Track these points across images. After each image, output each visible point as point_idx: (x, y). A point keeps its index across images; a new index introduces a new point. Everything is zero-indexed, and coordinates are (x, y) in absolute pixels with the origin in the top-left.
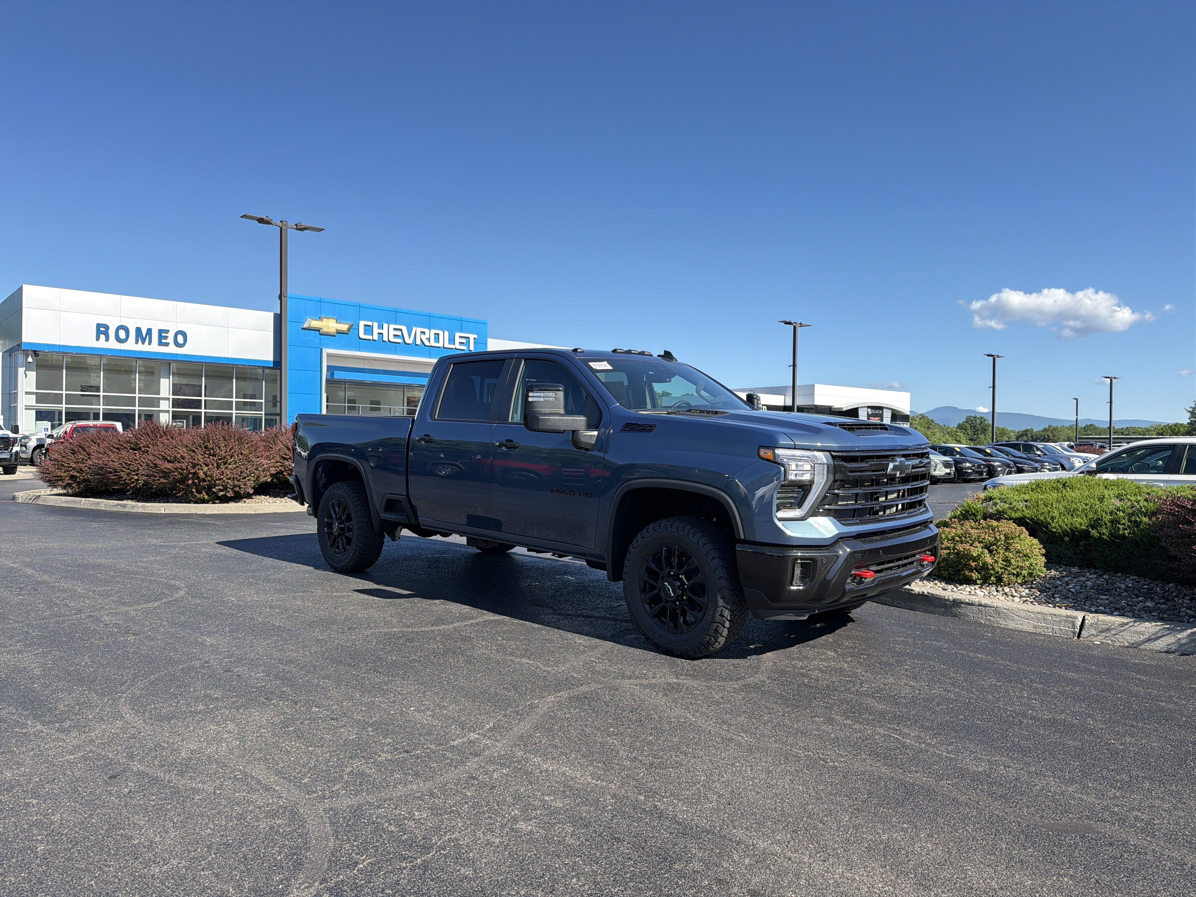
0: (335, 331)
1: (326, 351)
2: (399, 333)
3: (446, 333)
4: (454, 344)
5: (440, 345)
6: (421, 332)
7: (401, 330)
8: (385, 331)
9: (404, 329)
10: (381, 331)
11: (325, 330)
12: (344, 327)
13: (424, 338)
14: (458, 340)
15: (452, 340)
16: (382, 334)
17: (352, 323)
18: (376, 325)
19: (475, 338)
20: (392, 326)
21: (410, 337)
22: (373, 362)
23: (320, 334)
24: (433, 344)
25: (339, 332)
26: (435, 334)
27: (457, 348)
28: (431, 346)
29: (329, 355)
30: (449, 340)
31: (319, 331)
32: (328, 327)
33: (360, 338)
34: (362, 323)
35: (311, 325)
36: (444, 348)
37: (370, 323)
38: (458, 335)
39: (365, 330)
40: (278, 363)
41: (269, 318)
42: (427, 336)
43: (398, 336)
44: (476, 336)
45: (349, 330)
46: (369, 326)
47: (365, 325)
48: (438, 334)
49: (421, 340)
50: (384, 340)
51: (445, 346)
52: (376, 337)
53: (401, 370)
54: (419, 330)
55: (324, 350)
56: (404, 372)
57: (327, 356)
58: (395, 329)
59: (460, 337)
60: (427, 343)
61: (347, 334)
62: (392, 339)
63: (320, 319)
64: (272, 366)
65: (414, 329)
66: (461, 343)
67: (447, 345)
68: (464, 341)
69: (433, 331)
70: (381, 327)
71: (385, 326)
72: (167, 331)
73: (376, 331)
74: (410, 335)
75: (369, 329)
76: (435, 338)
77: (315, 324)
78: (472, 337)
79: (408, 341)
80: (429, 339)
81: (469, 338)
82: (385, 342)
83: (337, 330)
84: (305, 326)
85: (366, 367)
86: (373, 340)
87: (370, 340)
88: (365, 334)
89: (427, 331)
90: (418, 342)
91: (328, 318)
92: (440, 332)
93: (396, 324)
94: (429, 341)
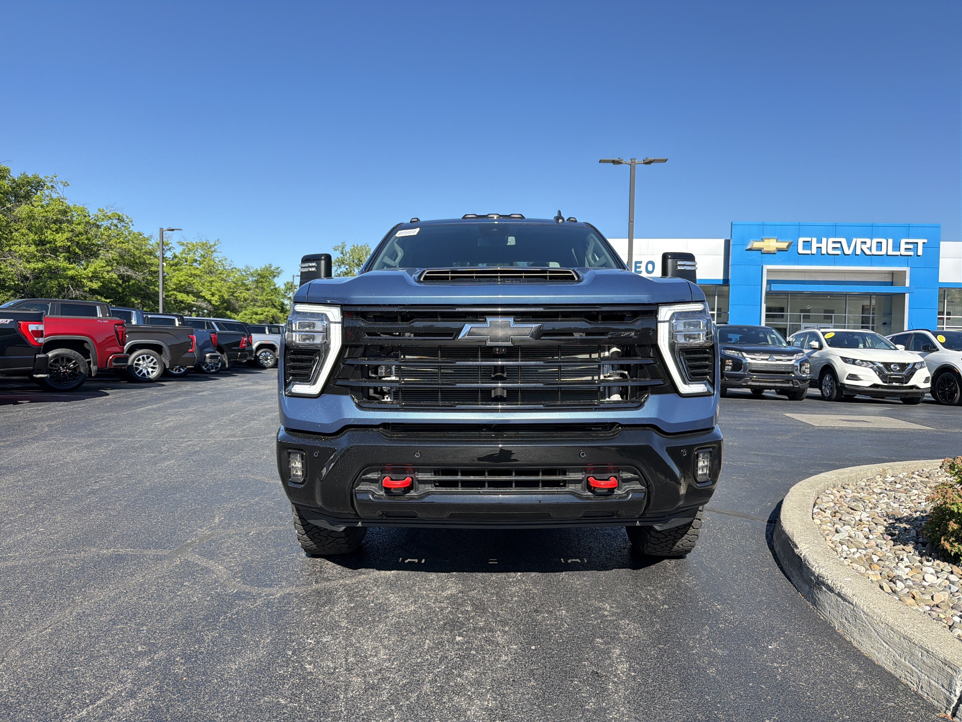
0: (775, 249)
1: (766, 267)
2: (838, 245)
3: (890, 241)
4: (899, 251)
5: (883, 252)
6: (862, 242)
7: (840, 242)
8: (823, 245)
9: (844, 241)
10: (819, 245)
11: (766, 249)
12: (784, 245)
13: (864, 247)
14: (903, 246)
15: (896, 247)
16: (821, 248)
17: (791, 241)
18: (814, 240)
19: (924, 243)
20: (831, 240)
21: (849, 249)
22: (813, 274)
23: (762, 253)
24: (874, 252)
25: (779, 250)
26: (877, 242)
27: (902, 254)
28: (873, 255)
29: (769, 271)
30: (893, 247)
31: (761, 250)
32: (769, 246)
33: (799, 254)
34: (801, 240)
35: (754, 247)
36: (887, 255)
37: (809, 239)
38: (903, 241)
39: (803, 246)
40: (726, 281)
41: (720, 243)
42: (868, 245)
43: (838, 248)
44: (925, 241)
45: (788, 246)
46: (809, 242)
47: (804, 242)
48: (881, 243)
49: (862, 250)
50: (822, 253)
51: (888, 254)
52: (814, 251)
53: (842, 279)
54: (859, 240)
55: (764, 266)
56: (845, 281)
57: (767, 271)
58: (834, 242)
59: (906, 243)
60: (868, 252)
61: (787, 251)
62: (831, 252)
63: (762, 240)
64: (722, 283)
65: (854, 240)
66: (906, 249)
67: (890, 252)
68: (911, 246)
69: (875, 240)
70: (819, 241)
71: (824, 240)
72: (640, 262)
73: (815, 245)
74: (849, 247)
75: (807, 245)
76: (877, 247)
77: (757, 245)
78: (920, 242)
79: (847, 252)
80: (870, 249)
81: (917, 243)
82: (824, 254)
83: (777, 248)
84: (748, 247)
85: (806, 279)
86: (812, 254)
87: (808, 254)
88: (804, 249)
89: (868, 241)
90: (858, 252)
91: (769, 239)
92: (884, 241)
93: (835, 237)
94: (871, 251)
